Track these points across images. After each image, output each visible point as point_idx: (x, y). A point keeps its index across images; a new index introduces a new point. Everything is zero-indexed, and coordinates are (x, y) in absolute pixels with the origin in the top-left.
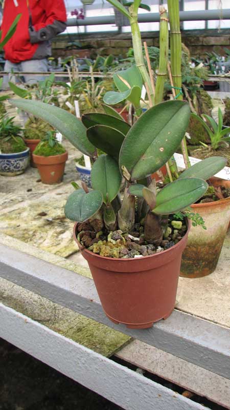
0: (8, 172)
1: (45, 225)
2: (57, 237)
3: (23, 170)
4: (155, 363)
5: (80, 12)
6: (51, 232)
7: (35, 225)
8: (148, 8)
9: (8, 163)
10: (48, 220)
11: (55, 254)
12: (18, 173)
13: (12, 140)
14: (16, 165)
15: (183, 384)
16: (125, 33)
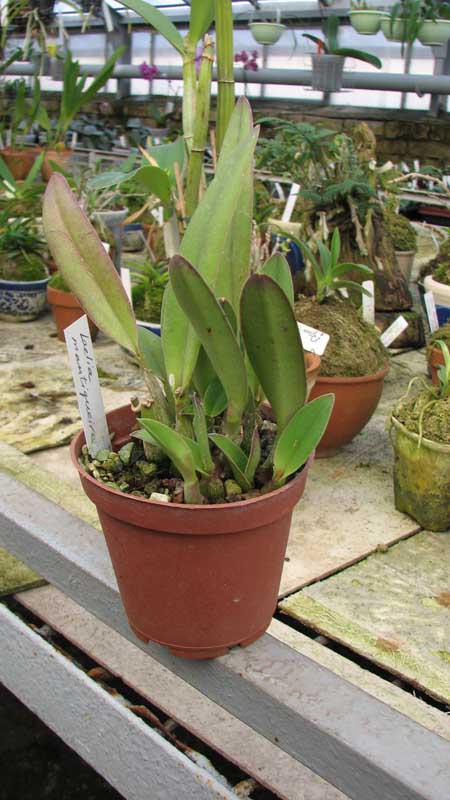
0: (7, 313)
1: (23, 401)
2: (31, 421)
3: (34, 313)
4: (70, 618)
5: (251, 58)
6: (26, 413)
7: (6, 399)
8: (378, 64)
9: (8, 297)
10: (31, 396)
11: (12, 445)
12: (25, 318)
13: (21, 258)
14: (22, 305)
15: (96, 654)
16: (334, 106)
